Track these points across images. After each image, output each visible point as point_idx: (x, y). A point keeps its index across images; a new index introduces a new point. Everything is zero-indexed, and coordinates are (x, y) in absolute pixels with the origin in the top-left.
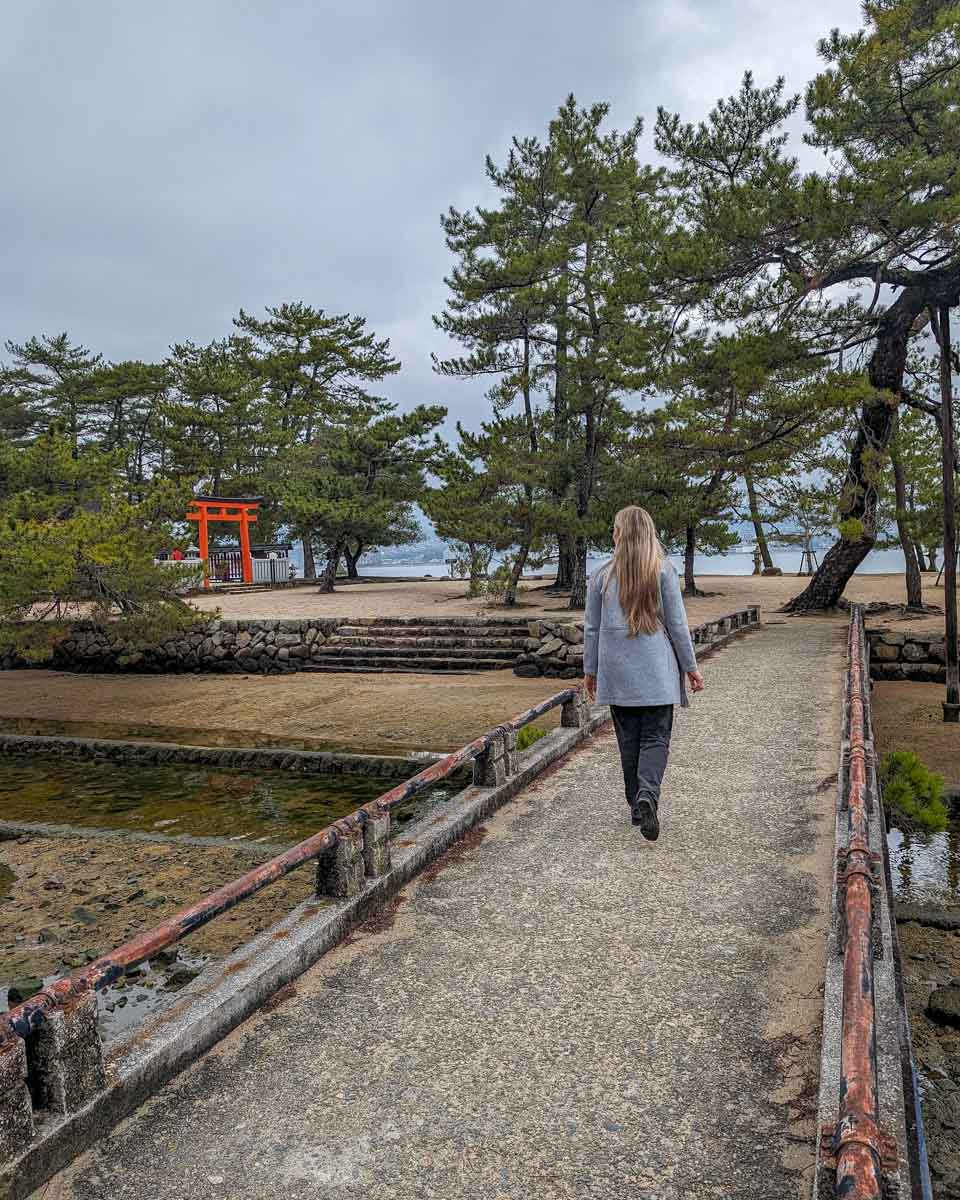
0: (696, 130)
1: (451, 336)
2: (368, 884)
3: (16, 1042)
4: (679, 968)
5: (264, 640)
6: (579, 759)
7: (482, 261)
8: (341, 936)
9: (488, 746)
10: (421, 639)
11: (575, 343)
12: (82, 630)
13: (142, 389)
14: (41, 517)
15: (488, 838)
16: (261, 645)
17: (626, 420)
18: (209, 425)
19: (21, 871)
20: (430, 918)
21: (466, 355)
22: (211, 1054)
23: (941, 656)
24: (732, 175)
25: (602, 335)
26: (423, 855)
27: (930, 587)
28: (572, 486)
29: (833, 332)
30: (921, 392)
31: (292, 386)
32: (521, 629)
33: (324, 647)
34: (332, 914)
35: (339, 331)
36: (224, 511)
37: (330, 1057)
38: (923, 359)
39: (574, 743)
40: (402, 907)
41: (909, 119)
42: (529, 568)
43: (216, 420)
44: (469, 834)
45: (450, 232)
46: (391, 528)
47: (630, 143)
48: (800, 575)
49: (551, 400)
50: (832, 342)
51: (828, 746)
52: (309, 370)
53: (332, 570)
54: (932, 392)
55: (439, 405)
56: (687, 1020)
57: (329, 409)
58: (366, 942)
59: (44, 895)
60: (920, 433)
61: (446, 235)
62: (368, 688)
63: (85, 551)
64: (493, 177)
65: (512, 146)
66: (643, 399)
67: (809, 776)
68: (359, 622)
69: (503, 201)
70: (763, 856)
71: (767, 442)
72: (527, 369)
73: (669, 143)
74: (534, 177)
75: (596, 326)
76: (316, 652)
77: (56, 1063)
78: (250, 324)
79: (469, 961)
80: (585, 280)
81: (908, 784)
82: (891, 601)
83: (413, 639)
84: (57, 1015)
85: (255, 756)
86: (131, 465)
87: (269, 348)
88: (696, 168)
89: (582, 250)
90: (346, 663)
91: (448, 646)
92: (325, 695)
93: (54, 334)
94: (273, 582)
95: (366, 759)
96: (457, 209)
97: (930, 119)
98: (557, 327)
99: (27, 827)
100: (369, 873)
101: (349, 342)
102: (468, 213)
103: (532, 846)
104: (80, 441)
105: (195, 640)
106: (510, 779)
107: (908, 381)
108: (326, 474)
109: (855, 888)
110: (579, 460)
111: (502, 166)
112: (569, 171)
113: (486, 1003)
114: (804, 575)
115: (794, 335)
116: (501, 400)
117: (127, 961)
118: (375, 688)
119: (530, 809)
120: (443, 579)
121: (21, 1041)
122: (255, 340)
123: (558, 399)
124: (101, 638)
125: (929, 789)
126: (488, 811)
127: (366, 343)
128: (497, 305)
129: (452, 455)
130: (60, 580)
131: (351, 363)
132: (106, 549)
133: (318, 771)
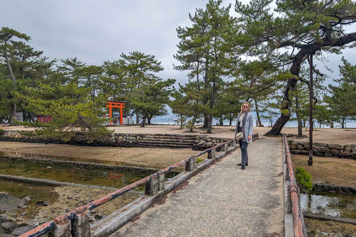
0: (246, 6)
1: (178, 60)
2: (158, 192)
3: (69, 221)
4: (243, 216)
5: (126, 138)
6: (213, 167)
7: (187, 40)
8: (151, 205)
9: (190, 160)
10: (167, 140)
11: (211, 63)
12: (78, 134)
13: (95, 73)
14: (69, 104)
15: (189, 184)
16: (125, 140)
17: (224, 84)
18: (113, 82)
19: (61, 194)
20: (175, 202)
21: (182, 65)
22: (118, 231)
23: (308, 148)
24: (255, 19)
25: (218, 60)
26: (173, 187)
27: (304, 131)
28: (208, 101)
29: (281, 61)
30: (304, 78)
31: (135, 73)
32: (194, 138)
33: (141, 141)
34: (149, 199)
35: (148, 59)
36: (116, 105)
37: (150, 233)
38: (304, 69)
39: (211, 163)
40: (167, 199)
41: (304, 4)
42: (196, 123)
43: (115, 81)
44: (184, 183)
45: (179, 33)
46: (160, 111)
47: (228, 10)
48: (269, 127)
49: (204, 78)
50: (280, 64)
51: (280, 166)
52: (140, 69)
53: (144, 121)
54: (307, 78)
55: (174, 79)
56: (247, 228)
57: (144, 79)
58: (157, 207)
59: (67, 200)
60: (302, 90)
61: (177, 34)
62: (153, 152)
63: (80, 113)
64: (191, 19)
65: (196, 11)
66: (229, 78)
67: (275, 173)
68: (151, 135)
69: (193, 25)
70: (264, 191)
71: (261, 90)
72: (198, 69)
73: (238, 9)
74: (201, 19)
75: (217, 58)
76: (139, 142)
77: (79, 228)
78: (125, 56)
79: (186, 212)
80: (214, 46)
81: (302, 176)
82: (294, 134)
83: (165, 139)
84: (79, 215)
85: (123, 168)
86: (92, 92)
87: (130, 63)
88: (245, 16)
89: (214, 39)
90: (147, 145)
91: (174, 142)
92: (142, 153)
93: (73, 58)
94: (128, 124)
95: (153, 170)
96: (181, 27)
97: (309, 4)
98: (206, 59)
99: (62, 183)
100: (159, 189)
101: (150, 62)
102: (184, 28)
103: (201, 186)
104: (79, 86)
105: (108, 138)
106: (195, 170)
107: (300, 75)
108: (143, 96)
109: (293, 194)
110: (211, 94)
111: (193, 16)
112: (211, 17)
113: (191, 222)
114: (270, 127)
115: (270, 61)
116: (191, 77)
117: (97, 204)
118: (155, 152)
119: (200, 178)
120: (173, 125)
121: (70, 221)
122: (126, 61)
123: (206, 78)
124: (83, 137)
125: (308, 178)
126: (189, 177)
127: (155, 62)
128: (191, 52)
129: (177, 92)
130: (73, 120)
131: (151, 68)
132: (85, 113)
133: (140, 172)
